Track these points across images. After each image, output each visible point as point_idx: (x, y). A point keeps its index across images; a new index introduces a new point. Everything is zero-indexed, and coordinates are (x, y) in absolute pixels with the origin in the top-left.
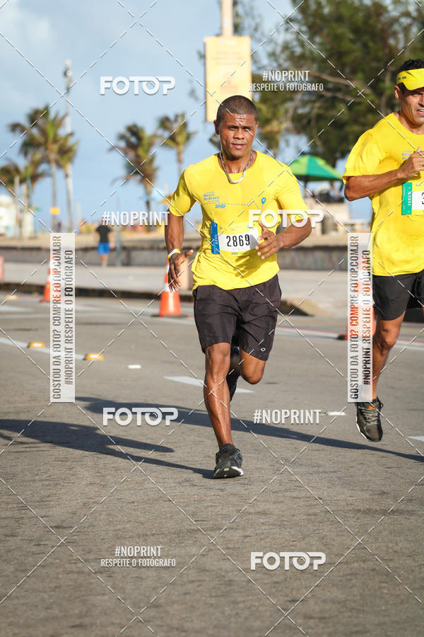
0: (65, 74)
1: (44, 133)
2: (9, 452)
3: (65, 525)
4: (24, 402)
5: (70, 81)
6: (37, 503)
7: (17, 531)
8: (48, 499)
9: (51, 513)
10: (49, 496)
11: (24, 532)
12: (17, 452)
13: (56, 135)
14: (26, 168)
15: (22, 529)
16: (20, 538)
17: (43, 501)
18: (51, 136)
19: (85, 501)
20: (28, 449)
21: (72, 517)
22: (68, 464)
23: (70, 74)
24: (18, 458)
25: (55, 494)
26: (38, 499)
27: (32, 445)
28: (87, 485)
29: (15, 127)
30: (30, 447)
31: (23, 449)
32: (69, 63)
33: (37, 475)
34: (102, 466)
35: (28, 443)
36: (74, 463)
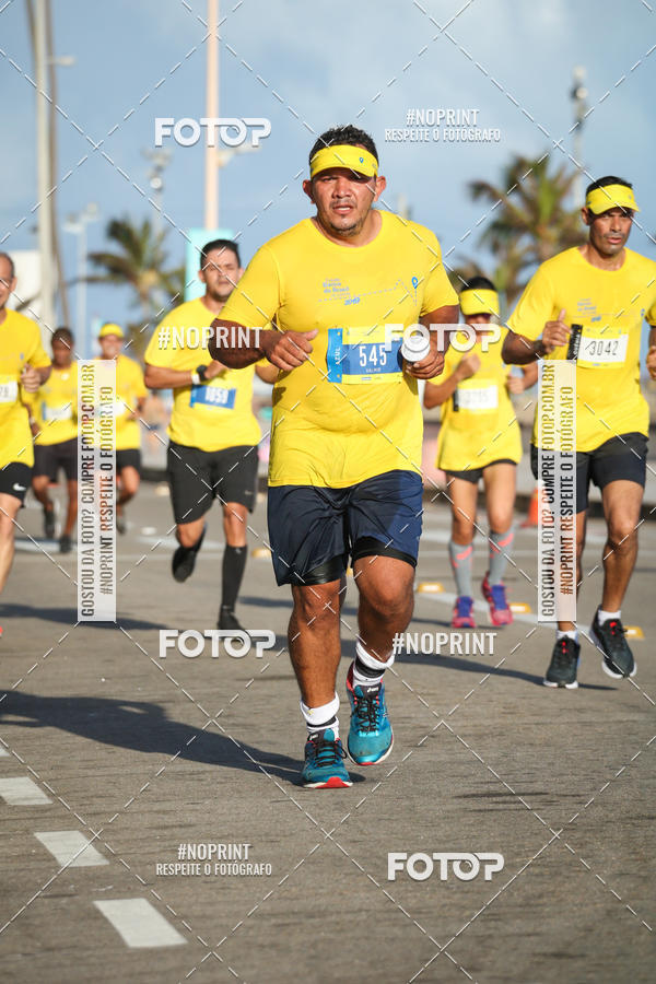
0: (574, 94)
1: (532, 204)
2: (465, 810)
3: (571, 951)
4: (493, 717)
5: (584, 108)
6: (519, 909)
7: (481, 960)
8: (541, 901)
9: (544, 929)
10: (541, 896)
11: (493, 962)
12: (480, 811)
13: (556, 209)
14: (497, 272)
15: (490, 958)
16: (485, 973)
17: (531, 906)
18: (546, 209)
19: (609, 906)
20: (501, 806)
21: (585, 938)
22: (578, 835)
23: (583, 94)
24: (482, 823)
25: (553, 892)
26: (520, 901)
27: (508, 798)
28: (613, 877)
29: (479, 189)
30: (505, 802)
31: (491, 806)
32: (581, 73)
33: (518, 854)
34: (640, 841)
35: (500, 795)
36: (588, 835)
